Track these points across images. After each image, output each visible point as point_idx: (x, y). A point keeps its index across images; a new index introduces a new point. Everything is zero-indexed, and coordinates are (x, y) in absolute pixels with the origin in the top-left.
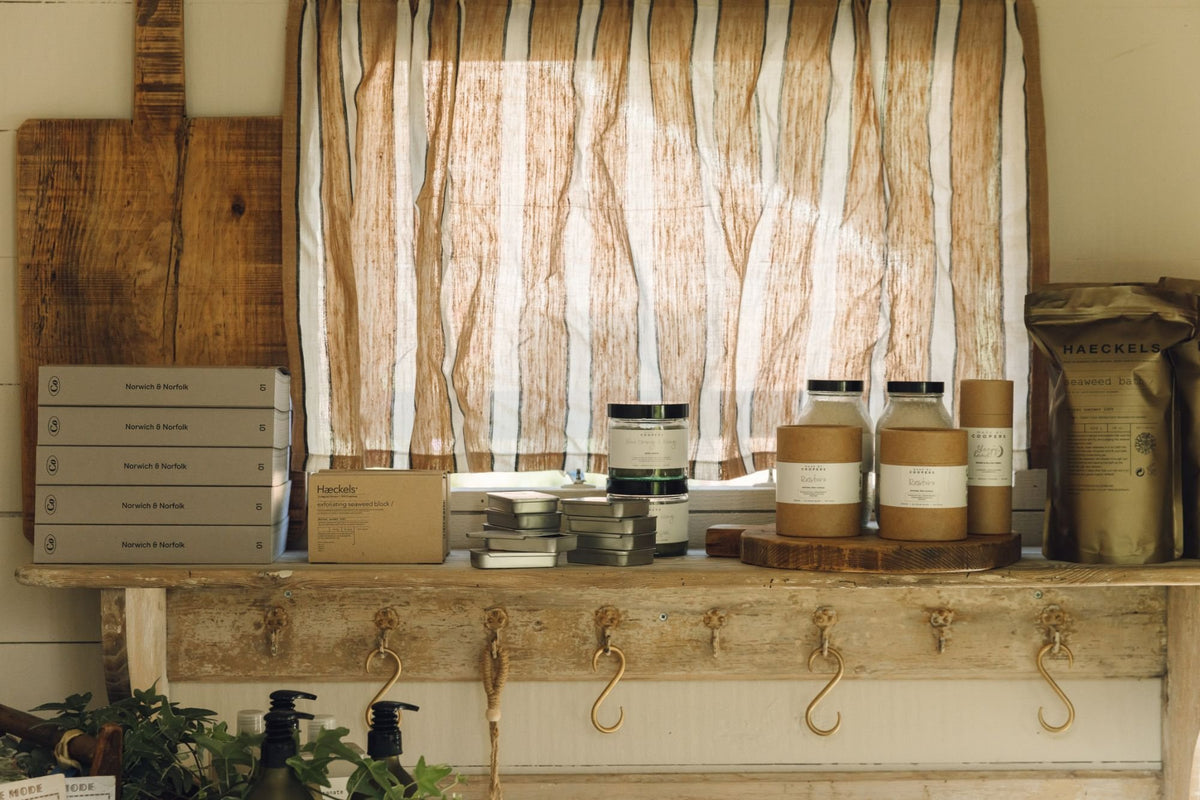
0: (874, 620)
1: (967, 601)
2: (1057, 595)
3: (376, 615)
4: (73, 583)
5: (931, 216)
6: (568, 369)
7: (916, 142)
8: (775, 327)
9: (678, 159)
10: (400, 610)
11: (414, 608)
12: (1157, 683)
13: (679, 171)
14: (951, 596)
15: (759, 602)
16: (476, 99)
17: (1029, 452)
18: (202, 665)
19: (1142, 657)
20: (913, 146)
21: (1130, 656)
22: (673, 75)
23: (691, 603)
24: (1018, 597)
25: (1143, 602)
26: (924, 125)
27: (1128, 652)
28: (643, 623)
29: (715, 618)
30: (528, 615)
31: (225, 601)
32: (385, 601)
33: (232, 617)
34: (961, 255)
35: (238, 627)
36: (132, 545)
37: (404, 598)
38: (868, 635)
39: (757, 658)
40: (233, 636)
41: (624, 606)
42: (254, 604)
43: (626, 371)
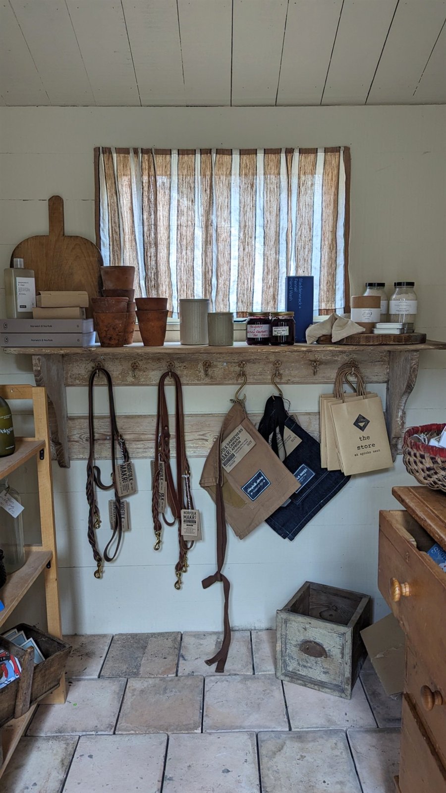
0: (293, 364)
1: (323, 358)
2: (353, 356)
3: (132, 364)
4: (21, 352)
5: (312, 231)
6: (194, 284)
7: (308, 205)
8: (268, 268)
9: (222, 210)
10: (139, 362)
11: (144, 361)
12: (385, 385)
13: (222, 215)
14: (318, 357)
15: (256, 359)
16: (162, 189)
17: (344, 308)
18: (75, 381)
19: (381, 376)
20: (307, 206)
21: (377, 376)
22: (223, 180)
23: (234, 360)
24: (340, 356)
25: (382, 358)
26: (312, 198)
27: (376, 374)
28: (219, 366)
29: (242, 364)
30: (181, 364)
31: (82, 360)
32: (135, 359)
33: (85, 365)
34: (324, 243)
35: (87, 368)
36: (34, 340)
37: (141, 358)
38: (291, 369)
39: (255, 377)
40: (85, 371)
41: (212, 360)
42: (91, 361)
43: (208, 283)
